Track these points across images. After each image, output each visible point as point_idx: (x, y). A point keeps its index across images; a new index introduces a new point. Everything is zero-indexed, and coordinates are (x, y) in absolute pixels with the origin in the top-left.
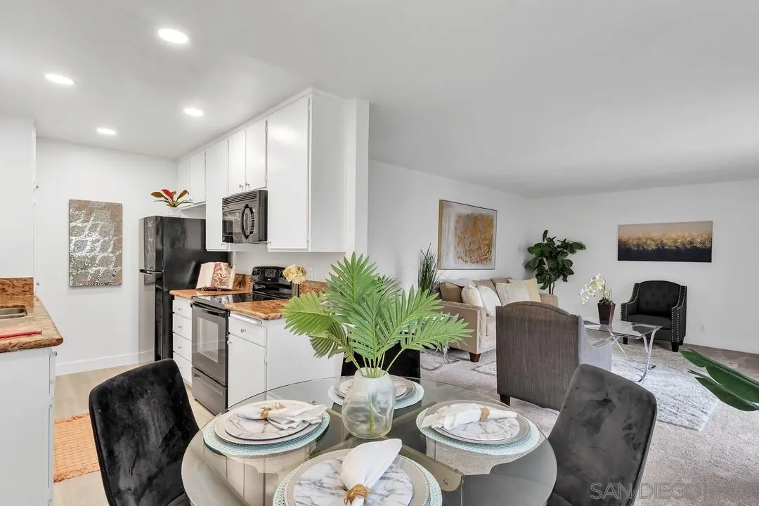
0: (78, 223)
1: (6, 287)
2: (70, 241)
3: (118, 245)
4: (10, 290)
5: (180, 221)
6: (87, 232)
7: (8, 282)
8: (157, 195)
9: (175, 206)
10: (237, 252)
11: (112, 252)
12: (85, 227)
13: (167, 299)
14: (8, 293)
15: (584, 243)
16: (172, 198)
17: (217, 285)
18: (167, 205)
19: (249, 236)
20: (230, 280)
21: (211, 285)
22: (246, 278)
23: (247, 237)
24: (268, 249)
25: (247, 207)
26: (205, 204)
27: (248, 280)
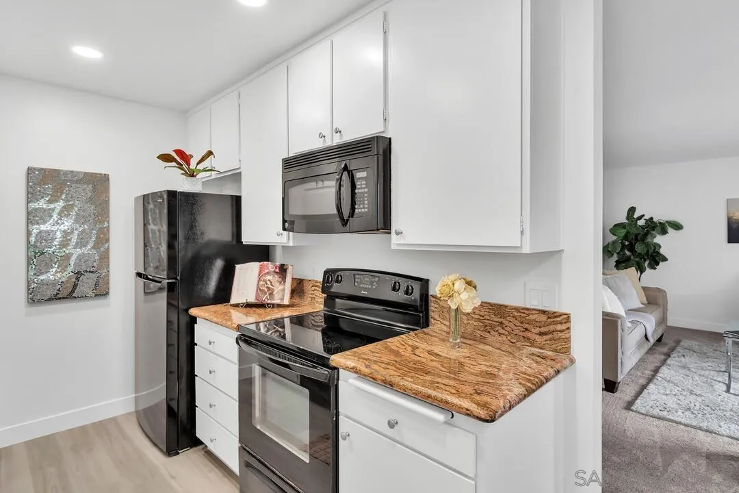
0: (42, 204)
2: (29, 233)
3: (103, 238)
6: (55, 217)
8: (166, 158)
9: (192, 176)
11: (94, 247)
12: (53, 209)
13: (184, 320)
15: (681, 222)
16: (188, 164)
17: (265, 299)
18: (182, 174)
19: (348, 220)
20: (286, 292)
21: (256, 298)
22: (305, 284)
23: (345, 223)
24: (394, 244)
25: (346, 168)
26: (240, 172)
27: (308, 287)
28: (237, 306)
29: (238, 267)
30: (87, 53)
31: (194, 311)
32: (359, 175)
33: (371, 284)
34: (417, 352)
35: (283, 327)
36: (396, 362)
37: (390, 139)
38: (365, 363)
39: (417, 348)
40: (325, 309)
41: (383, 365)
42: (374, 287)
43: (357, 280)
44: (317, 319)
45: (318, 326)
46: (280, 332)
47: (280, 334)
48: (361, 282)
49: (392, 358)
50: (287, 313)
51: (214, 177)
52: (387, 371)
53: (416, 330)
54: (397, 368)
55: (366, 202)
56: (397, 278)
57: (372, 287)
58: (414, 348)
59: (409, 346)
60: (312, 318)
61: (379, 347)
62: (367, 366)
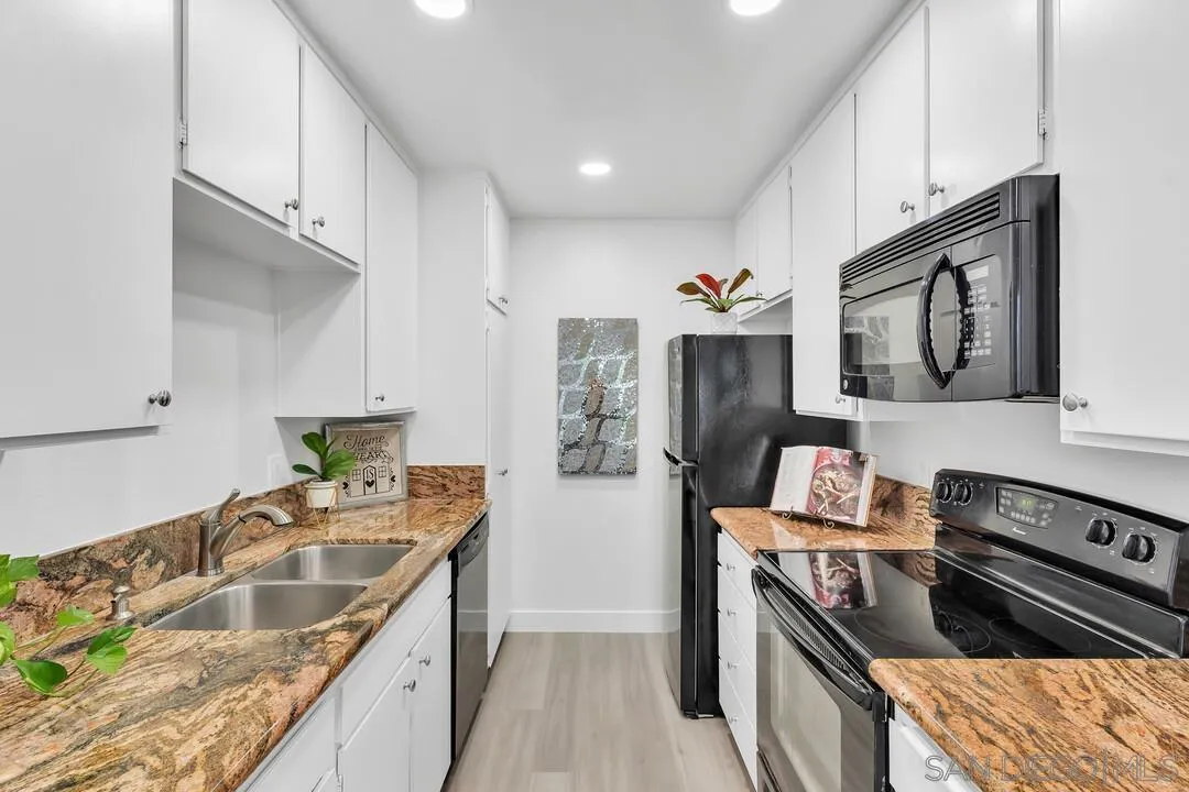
1: (447, 481)
2: (560, 394)
4: (453, 489)
5: (735, 344)
6: (581, 377)
7: (449, 472)
8: (689, 289)
9: (723, 310)
10: (872, 424)
14: (450, 493)
16: (718, 294)
17: (823, 510)
18: (708, 309)
19: (949, 376)
20: (861, 501)
21: (808, 507)
22: (906, 492)
23: (944, 379)
24: (1068, 432)
25: (944, 264)
26: (791, 298)
27: (910, 499)
28: (778, 514)
29: (786, 451)
30: (595, 169)
31: (717, 514)
32: (972, 275)
33: (1038, 514)
34: (1119, 725)
35: (856, 566)
36: (1031, 731)
37: (1057, 177)
38: (939, 705)
39: (1129, 712)
40: (938, 548)
41: (984, 728)
42: (1043, 523)
43: (1002, 501)
44: (924, 562)
45: (928, 578)
46: (850, 573)
47: (850, 576)
48: (1014, 508)
49: (1029, 716)
50: (861, 543)
51: (763, 308)
52: (987, 748)
53: (1159, 656)
54: (1023, 752)
55: (988, 334)
56: (1105, 513)
57: (1038, 521)
58: (1118, 708)
59: (1106, 697)
60: (920, 559)
61: (1009, 674)
62: (941, 715)
